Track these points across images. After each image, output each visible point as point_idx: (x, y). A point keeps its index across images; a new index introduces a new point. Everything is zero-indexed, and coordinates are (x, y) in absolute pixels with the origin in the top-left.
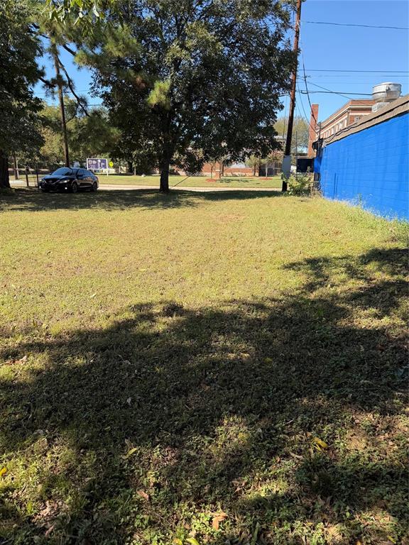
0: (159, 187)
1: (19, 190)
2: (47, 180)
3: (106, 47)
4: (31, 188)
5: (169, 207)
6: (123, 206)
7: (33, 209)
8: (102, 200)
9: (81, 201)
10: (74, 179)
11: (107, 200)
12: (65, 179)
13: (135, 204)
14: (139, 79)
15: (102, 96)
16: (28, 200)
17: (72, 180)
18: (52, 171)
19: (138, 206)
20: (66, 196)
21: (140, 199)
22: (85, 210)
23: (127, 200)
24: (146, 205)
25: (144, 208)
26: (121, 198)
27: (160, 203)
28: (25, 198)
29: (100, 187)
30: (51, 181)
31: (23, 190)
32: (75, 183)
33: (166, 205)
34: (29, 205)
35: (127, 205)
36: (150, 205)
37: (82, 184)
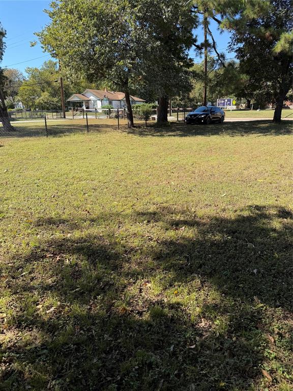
0: (272, 119)
1: (172, 123)
2: (191, 115)
3: (245, 12)
4: (179, 121)
5: (281, 134)
6: (243, 133)
7: (181, 136)
8: (227, 129)
9: (212, 130)
10: (208, 114)
11: (231, 129)
12: (202, 115)
13: (253, 132)
14: (267, 34)
15: (236, 51)
16: (178, 129)
17: (207, 115)
18: (194, 109)
19: (255, 133)
20: (202, 126)
21: (256, 127)
22: (215, 136)
23: (245, 128)
24: (261, 133)
25: (260, 134)
26: (242, 128)
27: (273, 131)
28: (176, 128)
29: (226, 120)
30: (193, 117)
31: (175, 123)
32: (209, 117)
33: (278, 132)
34: (178, 132)
35: (246, 132)
36: (264, 133)
37: (213, 118)
